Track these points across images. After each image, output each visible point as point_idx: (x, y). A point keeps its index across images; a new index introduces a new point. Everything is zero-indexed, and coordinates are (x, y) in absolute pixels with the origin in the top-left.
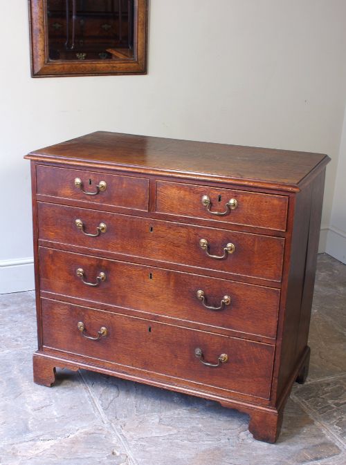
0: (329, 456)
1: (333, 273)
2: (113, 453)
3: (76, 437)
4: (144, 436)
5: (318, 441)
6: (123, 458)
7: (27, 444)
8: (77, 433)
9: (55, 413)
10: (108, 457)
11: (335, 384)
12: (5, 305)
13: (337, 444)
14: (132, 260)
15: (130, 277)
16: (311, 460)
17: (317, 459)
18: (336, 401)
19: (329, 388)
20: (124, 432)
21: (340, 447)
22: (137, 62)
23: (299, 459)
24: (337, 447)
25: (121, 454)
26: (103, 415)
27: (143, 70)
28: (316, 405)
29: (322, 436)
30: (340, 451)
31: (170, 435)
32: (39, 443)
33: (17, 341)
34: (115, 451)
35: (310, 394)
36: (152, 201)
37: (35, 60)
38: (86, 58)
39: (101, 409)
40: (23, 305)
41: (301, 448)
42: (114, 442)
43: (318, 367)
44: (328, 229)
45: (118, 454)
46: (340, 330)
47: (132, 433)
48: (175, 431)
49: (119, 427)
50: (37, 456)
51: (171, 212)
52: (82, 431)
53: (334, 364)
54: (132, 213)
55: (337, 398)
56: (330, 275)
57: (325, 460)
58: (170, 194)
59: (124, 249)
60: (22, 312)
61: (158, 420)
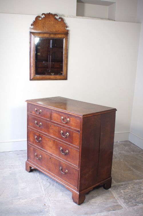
0: (118, 209)
1: (130, 147)
2: (45, 205)
3: (34, 199)
4: (56, 199)
5: (115, 204)
6: (48, 206)
7: (17, 200)
8: (34, 197)
9: (28, 190)
10: (43, 206)
11: (125, 185)
12: (18, 154)
13: (122, 206)
14: (46, 135)
15: (46, 140)
16: (112, 211)
17: (114, 210)
18: (124, 191)
19: (122, 186)
20: (49, 198)
21: (123, 207)
22: (64, 76)
23: (108, 210)
24: (122, 207)
25: (47, 205)
26: (44, 192)
27: (66, 79)
28: (117, 192)
29: (117, 202)
30: (122, 208)
31: (65, 200)
32: (21, 200)
33: (20, 166)
34: (46, 204)
35: (115, 188)
36: (51, 118)
37: (31, 75)
38: (54, 74)
39: (43, 190)
40: (24, 155)
41: (109, 206)
42: (46, 201)
43: (120, 179)
44: (129, 132)
45: (46, 205)
46: (129, 167)
47: (52, 198)
48: (67, 198)
49: (48, 196)
50: (19, 204)
51: (55, 121)
52: (36, 197)
53: (125, 178)
54: (46, 120)
55: (124, 190)
56: (129, 148)
57: (117, 211)
58: (55, 115)
59: (45, 132)
60: (23, 157)
61: (62, 194)
